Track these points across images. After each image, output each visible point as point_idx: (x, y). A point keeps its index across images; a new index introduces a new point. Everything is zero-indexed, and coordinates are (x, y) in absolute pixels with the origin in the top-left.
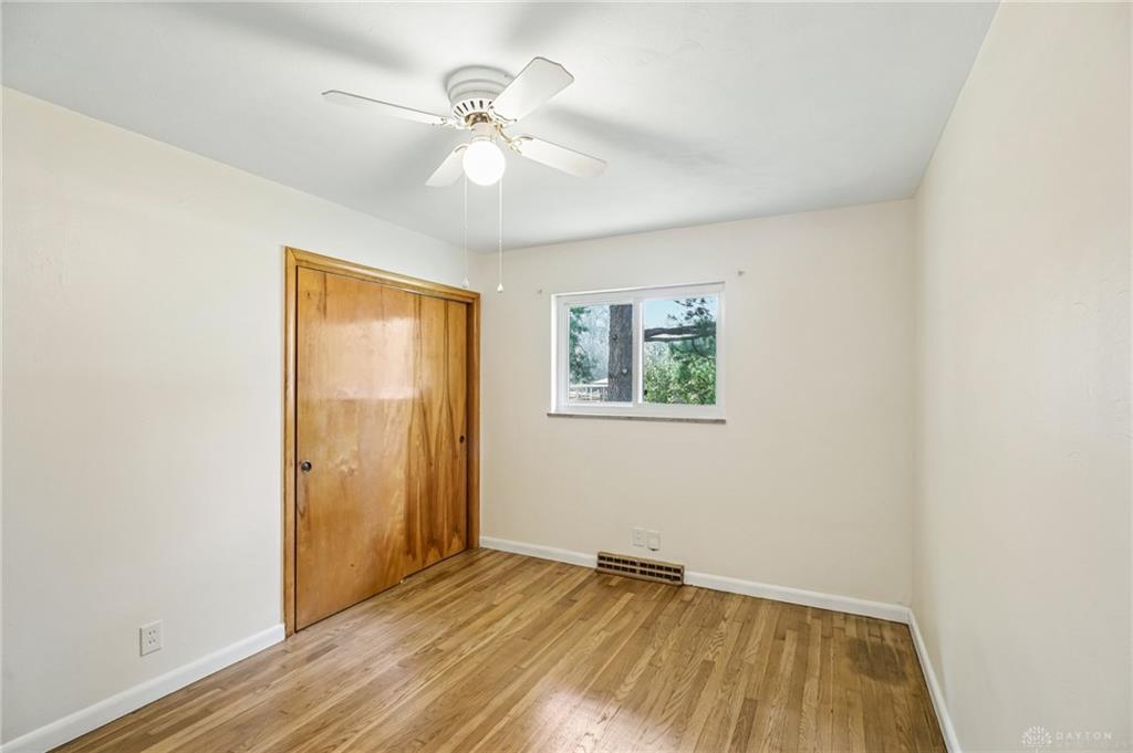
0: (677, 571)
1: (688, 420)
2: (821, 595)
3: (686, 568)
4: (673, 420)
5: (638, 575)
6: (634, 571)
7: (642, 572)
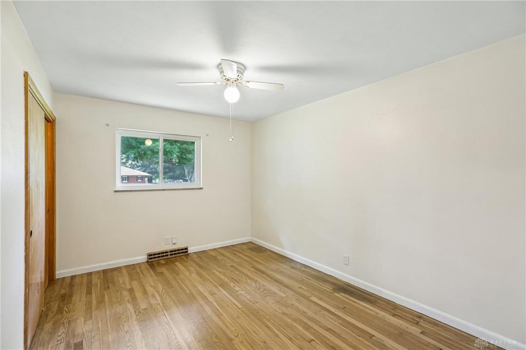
0: (186, 249)
1: (189, 189)
2: (230, 241)
3: (189, 246)
4: (184, 189)
5: (169, 257)
6: (167, 255)
7: (171, 255)
